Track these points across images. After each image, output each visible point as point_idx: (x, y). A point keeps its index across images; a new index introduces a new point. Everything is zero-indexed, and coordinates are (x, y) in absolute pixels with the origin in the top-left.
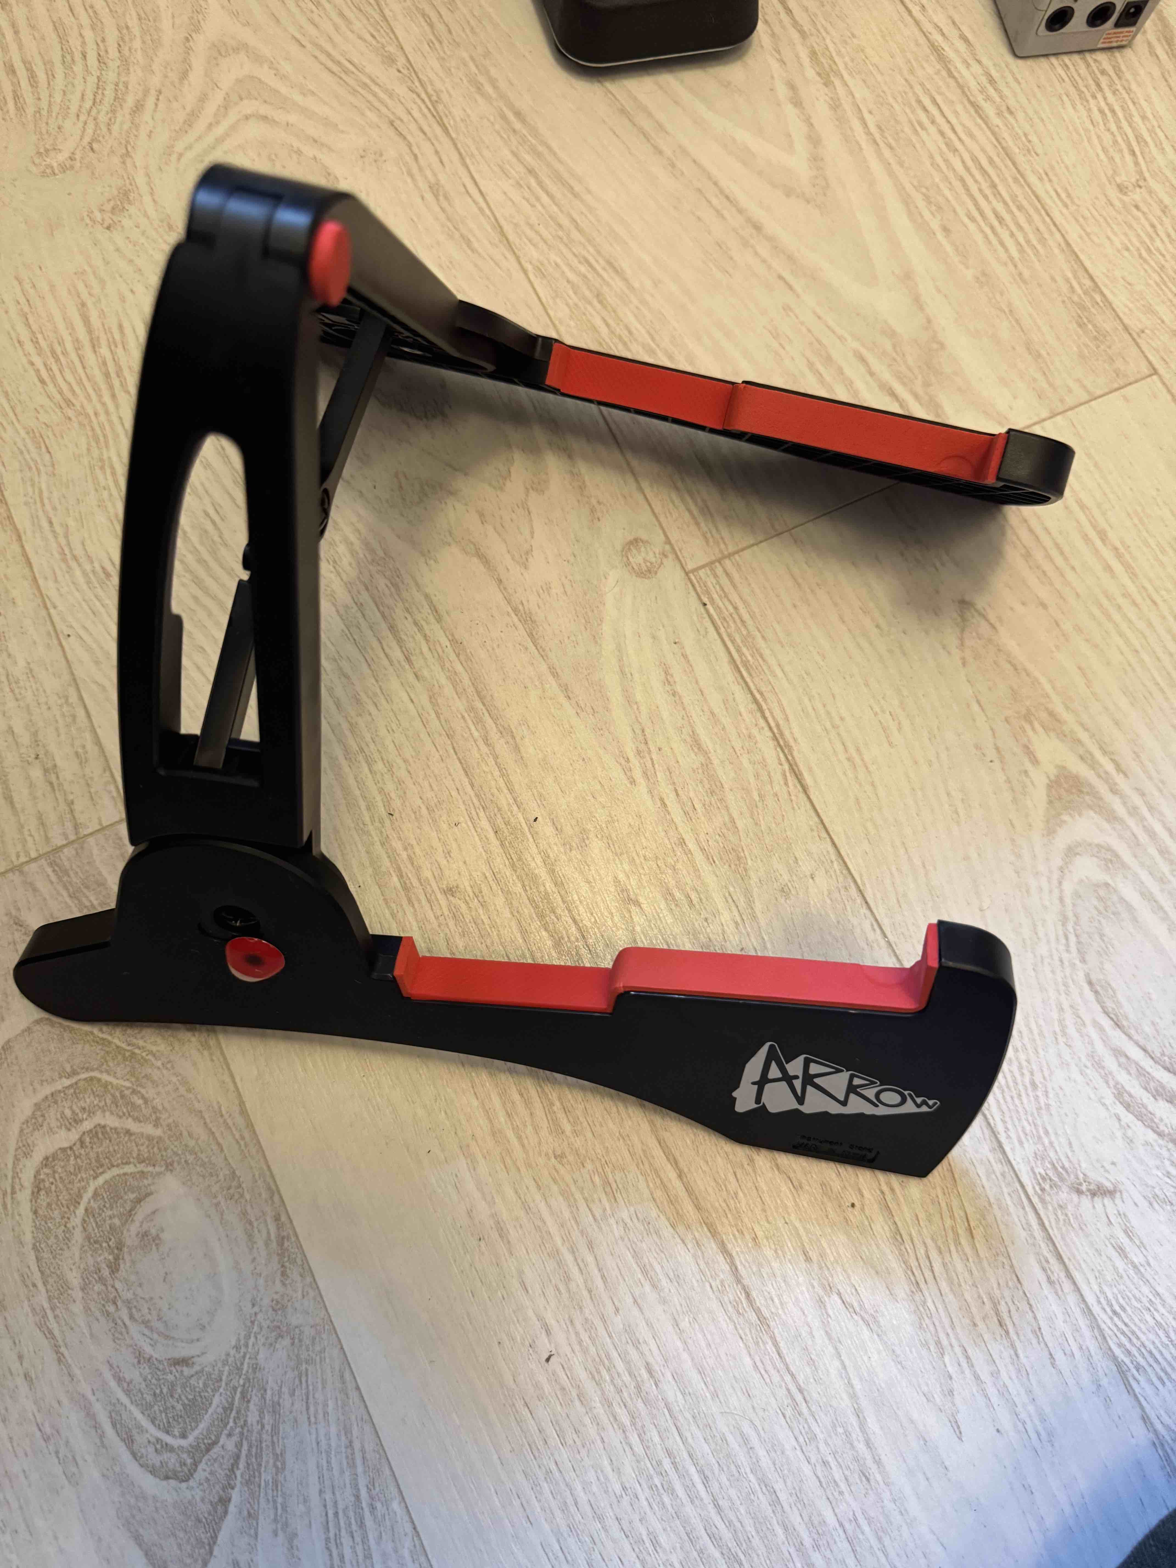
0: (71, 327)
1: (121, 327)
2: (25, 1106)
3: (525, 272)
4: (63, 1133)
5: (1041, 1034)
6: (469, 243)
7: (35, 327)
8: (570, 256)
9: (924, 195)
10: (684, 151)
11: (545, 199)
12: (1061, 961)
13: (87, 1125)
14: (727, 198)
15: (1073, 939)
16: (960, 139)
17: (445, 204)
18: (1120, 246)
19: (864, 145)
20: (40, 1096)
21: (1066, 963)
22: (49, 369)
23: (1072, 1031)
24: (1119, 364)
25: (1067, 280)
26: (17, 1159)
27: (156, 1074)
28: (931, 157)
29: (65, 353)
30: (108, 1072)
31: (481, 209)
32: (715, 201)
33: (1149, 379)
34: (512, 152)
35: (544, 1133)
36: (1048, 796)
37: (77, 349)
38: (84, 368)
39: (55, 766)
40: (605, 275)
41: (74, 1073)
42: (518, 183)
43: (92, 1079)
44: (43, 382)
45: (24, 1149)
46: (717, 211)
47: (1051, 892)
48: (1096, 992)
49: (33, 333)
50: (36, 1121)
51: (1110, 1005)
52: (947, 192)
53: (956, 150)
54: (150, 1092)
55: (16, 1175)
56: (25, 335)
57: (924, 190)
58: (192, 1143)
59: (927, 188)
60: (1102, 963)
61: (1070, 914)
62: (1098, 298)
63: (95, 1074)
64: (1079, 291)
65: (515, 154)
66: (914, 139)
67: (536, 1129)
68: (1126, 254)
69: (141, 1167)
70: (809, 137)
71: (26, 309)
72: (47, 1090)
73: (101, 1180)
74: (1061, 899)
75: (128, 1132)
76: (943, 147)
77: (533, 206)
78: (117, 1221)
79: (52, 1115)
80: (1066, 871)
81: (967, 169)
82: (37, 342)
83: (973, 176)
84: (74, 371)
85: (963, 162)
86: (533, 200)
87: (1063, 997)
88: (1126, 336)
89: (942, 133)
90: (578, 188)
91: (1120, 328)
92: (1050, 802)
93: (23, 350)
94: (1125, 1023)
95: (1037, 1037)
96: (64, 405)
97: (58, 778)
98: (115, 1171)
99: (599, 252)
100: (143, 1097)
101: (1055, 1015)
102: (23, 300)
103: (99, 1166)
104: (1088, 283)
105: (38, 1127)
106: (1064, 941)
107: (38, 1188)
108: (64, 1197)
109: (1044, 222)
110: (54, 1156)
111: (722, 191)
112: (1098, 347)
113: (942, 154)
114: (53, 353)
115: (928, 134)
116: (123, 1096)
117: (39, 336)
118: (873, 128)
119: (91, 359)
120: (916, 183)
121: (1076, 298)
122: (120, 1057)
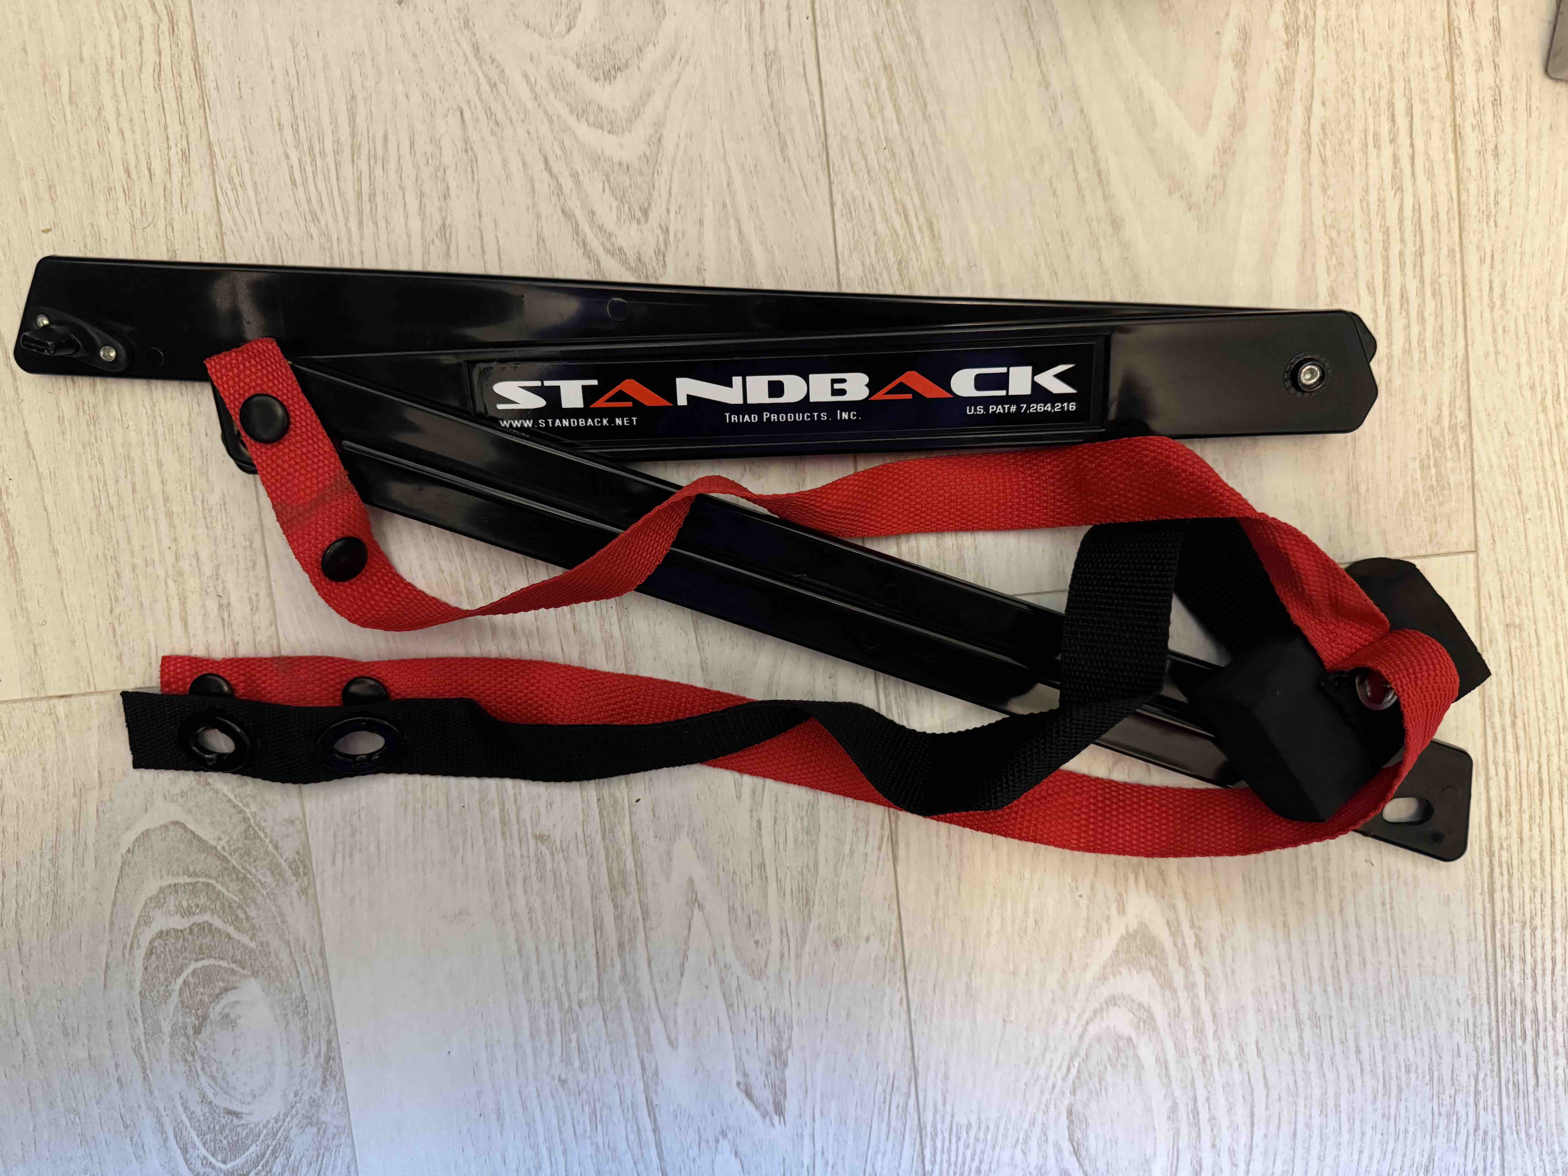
0: (335, 123)
1: (386, 139)
2: (152, 886)
3: (832, 205)
4: (178, 917)
5: (1005, 1136)
6: (784, 146)
7: (298, 110)
8: (889, 200)
9: (1331, 240)
10: (1075, 91)
11: (890, 112)
12: (1054, 1086)
13: (198, 919)
14: (1099, 174)
15: (1074, 1072)
16: (1413, 174)
17: (774, 84)
18: (1525, 379)
19: (1293, 149)
20: (165, 883)
21: (1057, 1090)
22: (302, 169)
23: (1033, 1143)
24: (1440, 527)
25: (1439, 407)
26: (138, 925)
27: (260, 900)
28: (1366, 190)
29: (323, 154)
30: (223, 885)
31: (812, 103)
32: (1082, 174)
33: (1462, 557)
34: (875, 34)
35: (557, 1059)
36: (1117, 945)
37: (336, 153)
38: (338, 179)
39: (229, 604)
40: (918, 238)
41: (195, 874)
42: (867, 80)
43: (208, 885)
44: (294, 182)
45: (145, 920)
46: (1080, 189)
47: (1075, 1027)
48: (1071, 1122)
49: (296, 117)
50: (158, 901)
51: (1078, 1135)
52: (1360, 245)
53: (1401, 189)
54: (252, 912)
55: (135, 936)
56: (286, 117)
57: (1334, 233)
58: (277, 963)
59: (1339, 233)
60: (1089, 1100)
61: (1082, 1053)
62: (1462, 438)
63: (212, 882)
64: (1446, 423)
65: (877, 38)
66: (1357, 157)
67: (551, 1054)
68: (1527, 393)
69: (234, 966)
70: (1232, 117)
71: (294, 83)
72: (172, 880)
73: (200, 964)
74: (1081, 1037)
75: (228, 935)
76: (1388, 179)
77: (872, 117)
78: (206, 998)
79: (172, 900)
80: (1098, 1016)
81: (1401, 221)
82: (297, 130)
83: (1402, 232)
84: (327, 179)
85: (1401, 208)
86: (875, 110)
87: (1039, 1116)
88: (1468, 497)
89: (1396, 160)
90: (932, 108)
91: (1467, 484)
92: (1116, 952)
93: (281, 135)
94: (1083, 1153)
95: (1000, 1138)
96: (309, 217)
97: (229, 616)
98: (212, 962)
99: (923, 203)
100: (246, 913)
101: (1026, 1126)
102: (292, 72)
103: (201, 953)
104: (1461, 416)
105: (159, 906)
106: (1064, 1070)
107: (151, 952)
108: (169, 966)
109: (1454, 320)
110: (168, 932)
111: (1096, 163)
112: (1428, 499)
113: (1381, 188)
114: (311, 149)
115: (1378, 156)
116: (230, 907)
117: (301, 124)
118: (1315, 128)
119: (347, 171)
120: (1328, 222)
121: (1436, 432)
122: (234, 876)
